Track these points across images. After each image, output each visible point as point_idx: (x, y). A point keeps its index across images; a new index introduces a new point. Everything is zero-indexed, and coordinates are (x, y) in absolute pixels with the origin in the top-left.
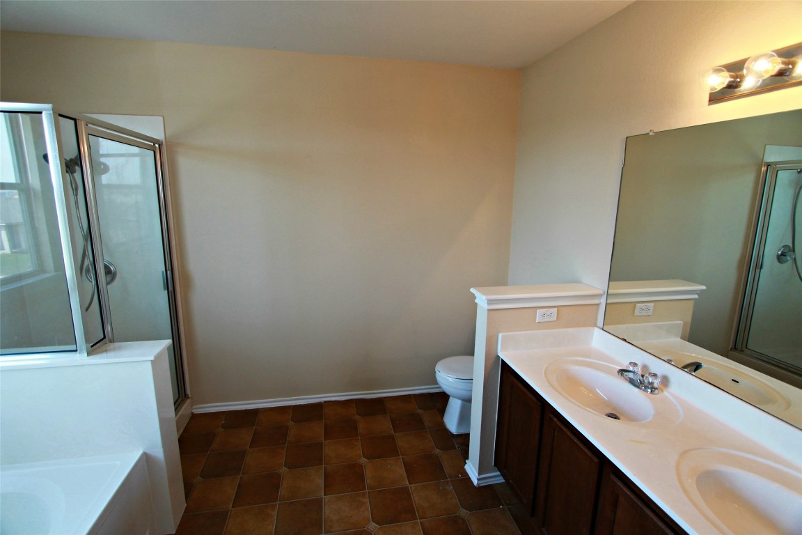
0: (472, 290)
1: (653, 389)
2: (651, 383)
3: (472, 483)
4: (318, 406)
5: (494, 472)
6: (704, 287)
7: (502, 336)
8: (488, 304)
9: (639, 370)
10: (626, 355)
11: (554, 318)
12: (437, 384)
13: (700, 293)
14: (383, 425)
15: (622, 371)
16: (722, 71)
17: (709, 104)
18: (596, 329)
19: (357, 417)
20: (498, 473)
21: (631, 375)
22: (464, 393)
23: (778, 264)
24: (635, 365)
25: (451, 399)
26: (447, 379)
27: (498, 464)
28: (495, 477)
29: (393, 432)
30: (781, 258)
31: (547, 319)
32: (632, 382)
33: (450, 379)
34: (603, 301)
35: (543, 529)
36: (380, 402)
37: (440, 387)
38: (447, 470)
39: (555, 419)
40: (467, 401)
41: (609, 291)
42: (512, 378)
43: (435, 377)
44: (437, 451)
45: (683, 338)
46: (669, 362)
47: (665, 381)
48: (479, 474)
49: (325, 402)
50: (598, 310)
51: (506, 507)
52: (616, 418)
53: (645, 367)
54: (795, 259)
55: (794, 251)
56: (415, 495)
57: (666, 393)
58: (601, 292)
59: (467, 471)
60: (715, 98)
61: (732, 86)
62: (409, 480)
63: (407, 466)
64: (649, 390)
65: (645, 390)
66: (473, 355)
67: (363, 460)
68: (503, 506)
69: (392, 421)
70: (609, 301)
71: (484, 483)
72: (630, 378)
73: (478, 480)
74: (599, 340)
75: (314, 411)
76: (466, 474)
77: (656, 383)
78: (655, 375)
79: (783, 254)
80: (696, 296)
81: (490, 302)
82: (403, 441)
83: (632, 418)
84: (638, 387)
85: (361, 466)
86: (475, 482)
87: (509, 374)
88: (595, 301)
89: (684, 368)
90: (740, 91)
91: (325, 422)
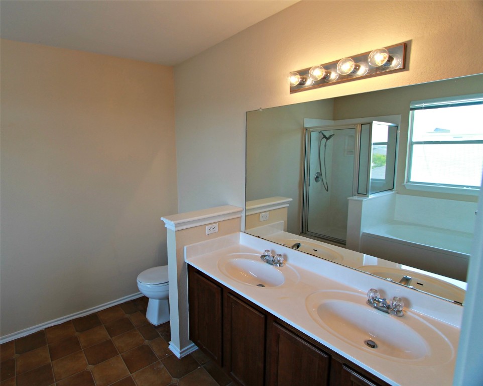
0: (162, 219)
1: (280, 264)
2: (279, 261)
3: (176, 357)
4: (41, 333)
5: (191, 344)
6: (291, 199)
7: (187, 248)
8: (175, 227)
9: (270, 254)
10: (262, 246)
11: (217, 230)
12: (139, 291)
13: (289, 203)
14: (101, 334)
15: (263, 256)
16: (296, 75)
17: (291, 93)
18: (241, 233)
19: (77, 334)
20: (194, 344)
21: (267, 258)
22: (162, 294)
23: (316, 183)
24: (268, 251)
25: (150, 300)
26: (146, 286)
27: (192, 338)
28: (192, 348)
29: (110, 337)
30: (317, 179)
31: (212, 231)
32: (268, 262)
33: (149, 286)
34: (243, 215)
35: (231, 373)
36: (94, 316)
37: (141, 293)
38: (157, 354)
39: (232, 297)
40: (165, 299)
41: (247, 208)
42: (198, 275)
43: (138, 287)
44: (147, 342)
45: (284, 231)
46: (284, 245)
47: (286, 257)
48: (180, 350)
49: (45, 329)
50: (240, 220)
51: (202, 366)
52: (263, 286)
53: (273, 252)
54: (322, 179)
55: (321, 175)
56: (137, 380)
57: (287, 265)
58: (242, 209)
59: (171, 350)
60: (294, 90)
61: (302, 84)
62: (130, 371)
63: (126, 360)
64: (278, 265)
65: (276, 266)
66: (167, 265)
67: (90, 367)
68: (200, 366)
69: (107, 329)
70: (247, 214)
71: (184, 355)
72: (267, 260)
73: (180, 353)
74: (244, 240)
75: (38, 339)
76: (171, 352)
77: (282, 260)
78: (280, 255)
79: (317, 177)
80: (288, 205)
81: (176, 225)
82: (119, 342)
83: (272, 285)
84: (272, 264)
85: (89, 373)
86: (178, 356)
87: (195, 273)
88: (239, 216)
89: (293, 247)
90: (305, 87)
91: (49, 346)
